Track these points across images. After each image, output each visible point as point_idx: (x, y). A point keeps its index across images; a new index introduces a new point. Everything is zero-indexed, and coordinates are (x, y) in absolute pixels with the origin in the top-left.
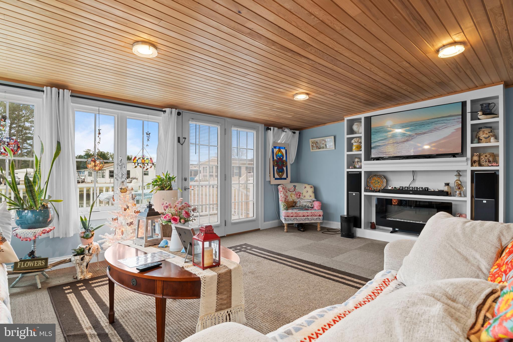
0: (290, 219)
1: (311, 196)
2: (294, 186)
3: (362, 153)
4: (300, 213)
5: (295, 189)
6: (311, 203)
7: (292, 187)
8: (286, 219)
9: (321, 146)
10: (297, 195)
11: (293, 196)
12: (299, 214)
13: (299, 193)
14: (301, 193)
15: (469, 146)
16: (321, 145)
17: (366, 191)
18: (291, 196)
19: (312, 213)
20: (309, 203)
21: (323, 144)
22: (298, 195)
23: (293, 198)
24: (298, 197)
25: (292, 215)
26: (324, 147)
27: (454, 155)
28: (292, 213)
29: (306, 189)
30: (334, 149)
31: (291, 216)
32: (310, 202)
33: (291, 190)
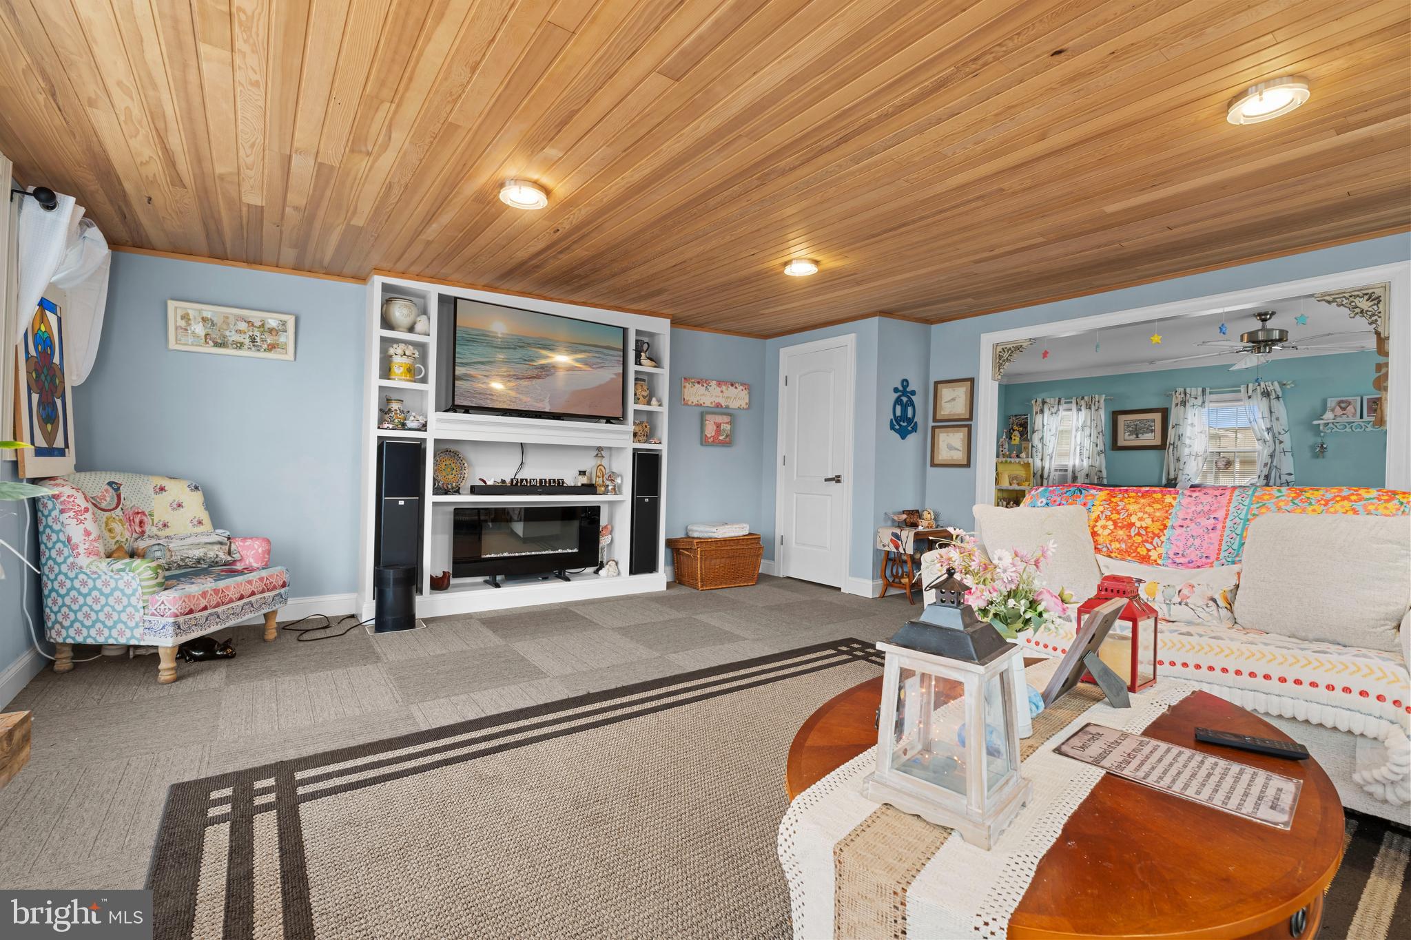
0: (193, 622)
1: (200, 523)
2: (110, 484)
3: (430, 388)
4: (228, 588)
5: (119, 496)
6: (227, 547)
7: (107, 491)
8: (179, 628)
9: (231, 339)
10: (131, 521)
11: (117, 527)
12: (227, 593)
13: (138, 513)
14: (143, 513)
15: (632, 406)
16: (227, 333)
17: (437, 491)
18: (110, 531)
19: (261, 579)
20: (216, 547)
21: (239, 332)
22: (137, 520)
23: (118, 538)
24: (138, 529)
25: (203, 603)
26: (242, 344)
27: (609, 420)
28: (204, 594)
29: (166, 498)
30: (293, 359)
31: (202, 605)
32: (221, 543)
33: (104, 505)
